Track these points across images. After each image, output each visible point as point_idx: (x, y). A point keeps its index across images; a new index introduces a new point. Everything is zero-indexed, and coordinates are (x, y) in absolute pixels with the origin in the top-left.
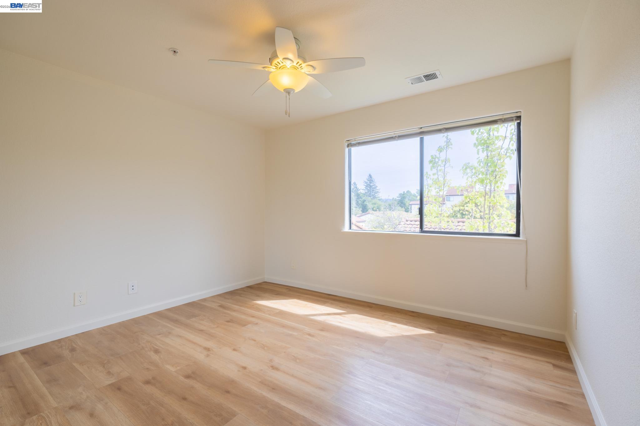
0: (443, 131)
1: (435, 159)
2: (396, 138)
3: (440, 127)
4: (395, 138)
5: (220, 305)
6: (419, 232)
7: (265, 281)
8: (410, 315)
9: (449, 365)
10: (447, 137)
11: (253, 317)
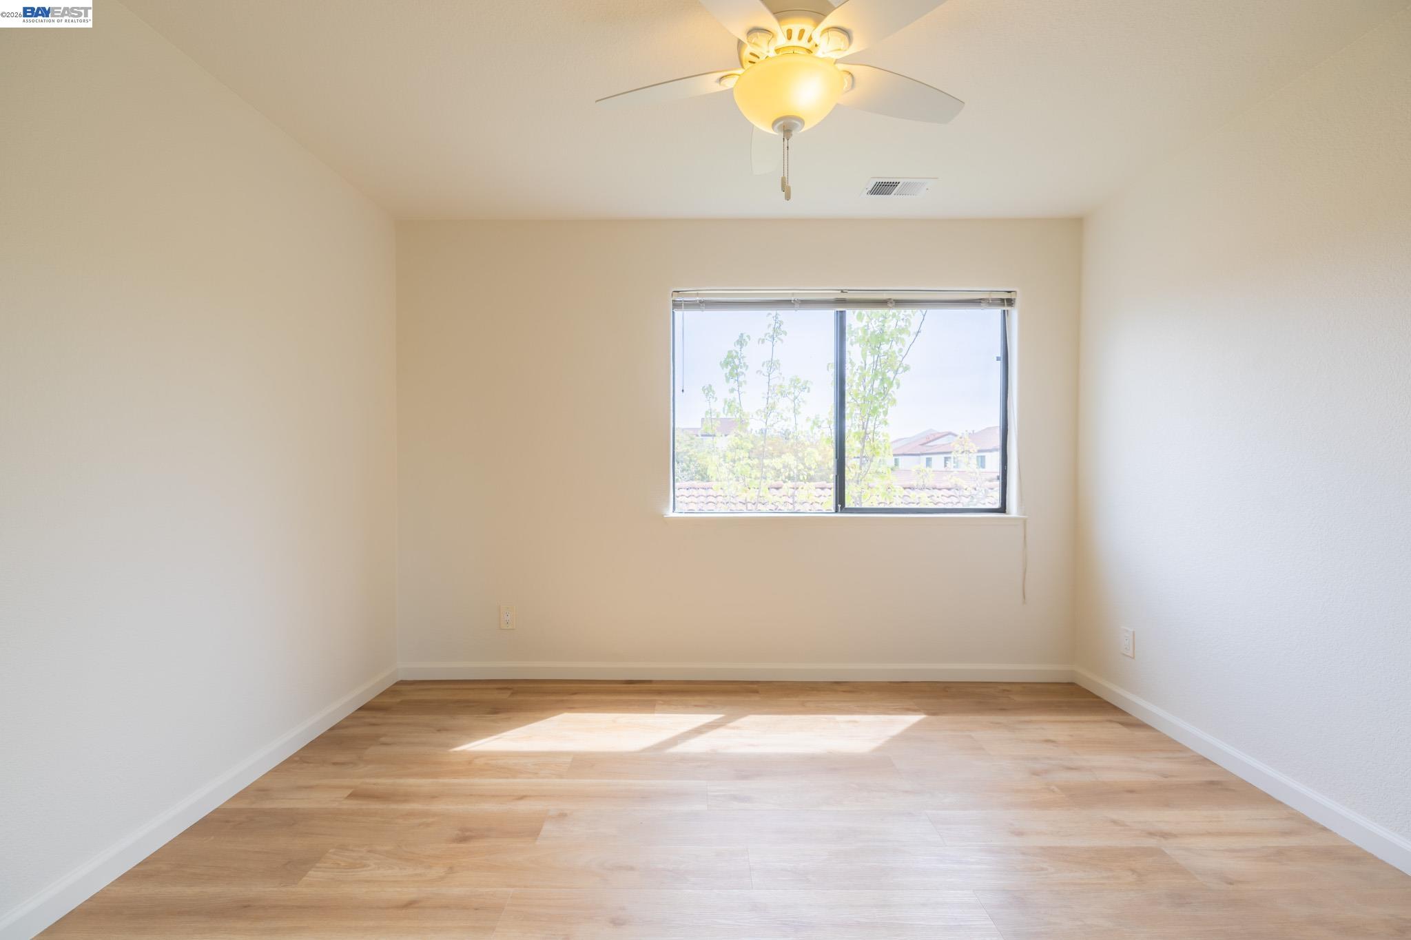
0: (890, 305)
1: (733, 358)
2: (797, 305)
3: (884, 296)
4: (794, 304)
5: (349, 792)
6: (834, 511)
7: (400, 679)
8: (844, 692)
9: (1035, 773)
10: (776, 317)
11: (522, 798)
